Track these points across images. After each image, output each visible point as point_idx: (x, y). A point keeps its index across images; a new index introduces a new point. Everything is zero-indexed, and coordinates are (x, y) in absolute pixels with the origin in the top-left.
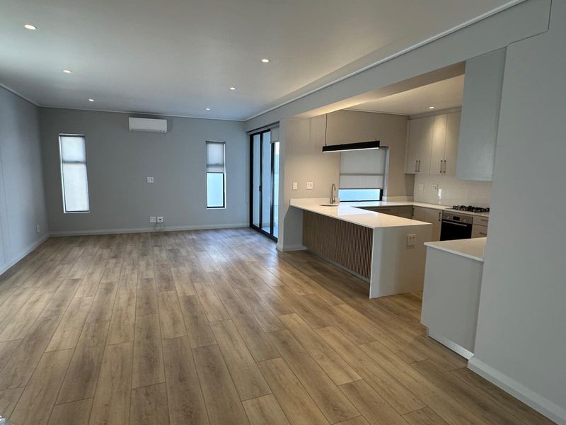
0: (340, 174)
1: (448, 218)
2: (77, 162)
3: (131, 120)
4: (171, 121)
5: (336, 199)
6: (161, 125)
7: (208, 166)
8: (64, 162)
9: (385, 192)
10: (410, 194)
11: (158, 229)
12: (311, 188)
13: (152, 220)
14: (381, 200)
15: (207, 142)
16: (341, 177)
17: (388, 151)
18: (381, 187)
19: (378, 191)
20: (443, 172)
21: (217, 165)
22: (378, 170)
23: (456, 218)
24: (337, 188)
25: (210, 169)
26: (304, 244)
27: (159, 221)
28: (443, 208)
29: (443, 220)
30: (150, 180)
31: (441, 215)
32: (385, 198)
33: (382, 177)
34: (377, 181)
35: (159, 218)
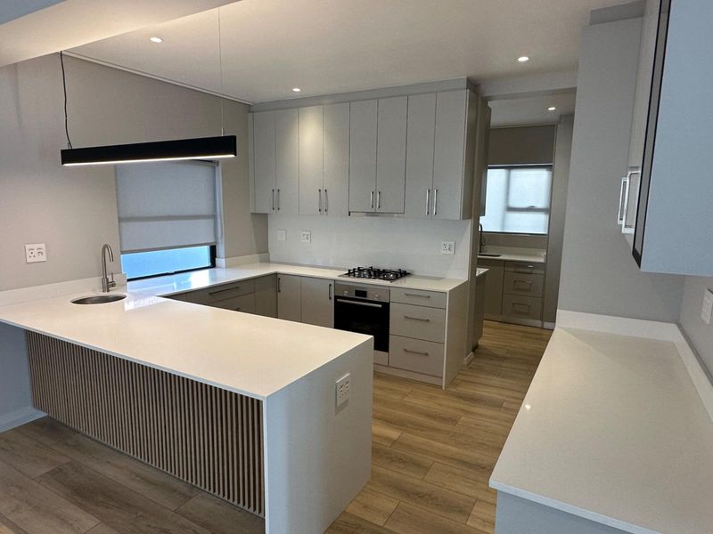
0: (120, 220)
1: (346, 294)
5: (117, 278)
9: (221, 251)
10: (263, 250)
12: (43, 258)
14: (213, 265)
16: (124, 225)
17: (219, 170)
18: (211, 240)
19: (206, 250)
20: (323, 210)
22: (203, 207)
23: (361, 293)
24: (116, 250)
26: (38, 405)
28: (333, 275)
29: (336, 297)
31: (333, 288)
32: (220, 261)
33: (211, 221)
34: (204, 230)
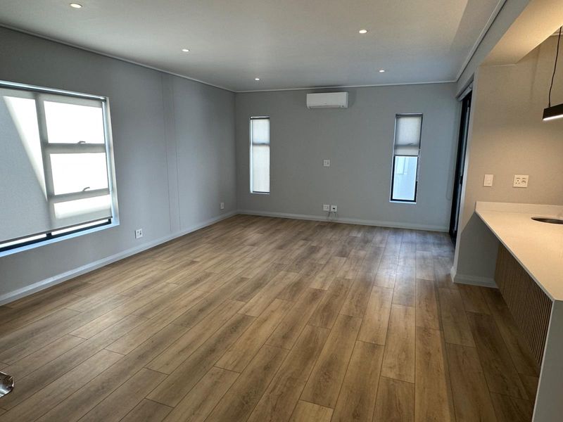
2: (263, 144)
3: (309, 96)
4: (353, 93)
6: (340, 99)
7: (397, 147)
8: (254, 144)
11: (330, 219)
12: (524, 185)
13: (326, 208)
15: (398, 116)
21: (409, 146)
25: (400, 151)
27: (332, 210)
30: (327, 163)
35: (332, 207)
